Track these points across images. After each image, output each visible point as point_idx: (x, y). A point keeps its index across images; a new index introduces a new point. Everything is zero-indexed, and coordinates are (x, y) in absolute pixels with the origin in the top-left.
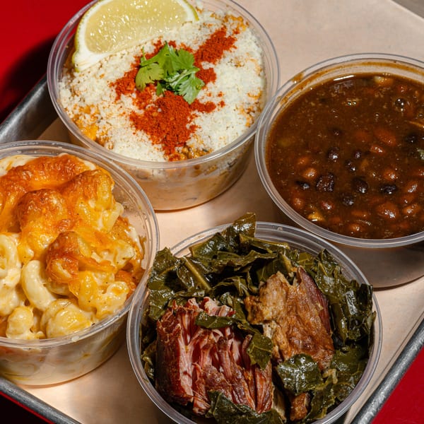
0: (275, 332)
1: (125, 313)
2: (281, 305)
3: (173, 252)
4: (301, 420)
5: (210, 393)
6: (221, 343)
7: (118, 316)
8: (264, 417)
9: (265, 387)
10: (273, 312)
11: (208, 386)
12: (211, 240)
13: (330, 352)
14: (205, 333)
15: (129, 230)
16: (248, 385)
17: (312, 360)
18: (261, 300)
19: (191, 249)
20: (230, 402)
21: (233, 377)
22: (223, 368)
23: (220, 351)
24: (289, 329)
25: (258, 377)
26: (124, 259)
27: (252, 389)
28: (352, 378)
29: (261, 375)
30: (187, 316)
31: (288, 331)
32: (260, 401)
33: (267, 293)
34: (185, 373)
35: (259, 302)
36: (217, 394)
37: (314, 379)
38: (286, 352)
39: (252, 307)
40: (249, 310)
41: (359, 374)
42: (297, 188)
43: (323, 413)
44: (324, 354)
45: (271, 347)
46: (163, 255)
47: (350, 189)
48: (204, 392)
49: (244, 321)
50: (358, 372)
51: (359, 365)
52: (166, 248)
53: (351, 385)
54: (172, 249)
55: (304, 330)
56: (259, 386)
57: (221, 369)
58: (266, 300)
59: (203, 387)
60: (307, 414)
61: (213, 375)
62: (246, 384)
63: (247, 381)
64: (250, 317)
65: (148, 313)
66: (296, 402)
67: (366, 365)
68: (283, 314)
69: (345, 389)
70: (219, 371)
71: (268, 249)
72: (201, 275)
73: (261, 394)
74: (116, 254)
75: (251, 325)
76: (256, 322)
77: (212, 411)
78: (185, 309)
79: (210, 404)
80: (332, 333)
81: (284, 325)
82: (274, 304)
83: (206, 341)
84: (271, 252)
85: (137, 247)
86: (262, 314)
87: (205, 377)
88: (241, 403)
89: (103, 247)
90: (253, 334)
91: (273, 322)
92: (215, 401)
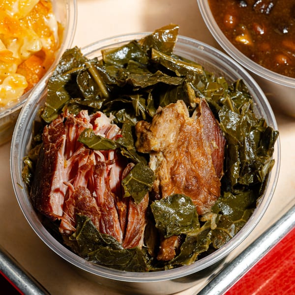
0: (159, 165)
1: (18, 108)
2: (172, 138)
3: (84, 52)
4: (168, 261)
5: (78, 216)
6: (98, 169)
7: (10, 110)
8: (127, 253)
9: (137, 222)
10: (161, 144)
11: (77, 208)
12: (126, 46)
13: (213, 197)
14: (86, 153)
15: (48, 18)
16: (119, 215)
17: (191, 203)
18: (151, 129)
19: (102, 52)
20: (96, 231)
21: (104, 205)
22: (97, 193)
23: (96, 176)
24: (175, 164)
25: (131, 210)
26: (29, 51)
27: (123, 220)
28: (233, 226)
29: (134, 208)
30: (74, 128)
31: (174, 167)
32: (128, 235)
33: (159, 123)
34: (57, 190)
35: (149, 130)
36: (85, 219)
37: (189, 223)
38: (166, 188)
39: (142, 133)
40: (138, 136)
41: (242, 222)
42: (233, 4)
43: (191, 259)
44: (206, 198)
45: (151, 180)
46: (72, 54)
47: (288, 15)
48: (73, 214)
49: (130, 147)
50: (242, 220)
51: (245, 212)
52: (76, 47)
53: (230, 234)
54: (84, 48)
55: (191, 168)
56: (130, 219)
57: (94, 194)
58: (156, 130)
59: (72, 208)
60: (175, 256)
61: (84, 199)
62: (117, 215)
63: (119, 211)
64: (138, 143)
65: (42, 112)
66: (165, 243)
67: (251, 215)
68: (173, 147)
69: (223, 236)
70: (92, 196)
71: (176, 72)
72: (104, 84)
73: (130, 228)
74: (22, 45)
75: (137, 152)
76: (142, 151)
77: (77, 235)
78: (75, 120)
79: (75, 227)
80: (223, 173)
81: (171, 159)
82: (164, 135)
83: (85, 161)
84: (179, 75)
85: (53, 37)
86: (149, 144)
87: (76, 198)
88: (107, 233)
89: (10, 35)
90: (136, 163)
91: (161, 154)
92: (82, 225)
